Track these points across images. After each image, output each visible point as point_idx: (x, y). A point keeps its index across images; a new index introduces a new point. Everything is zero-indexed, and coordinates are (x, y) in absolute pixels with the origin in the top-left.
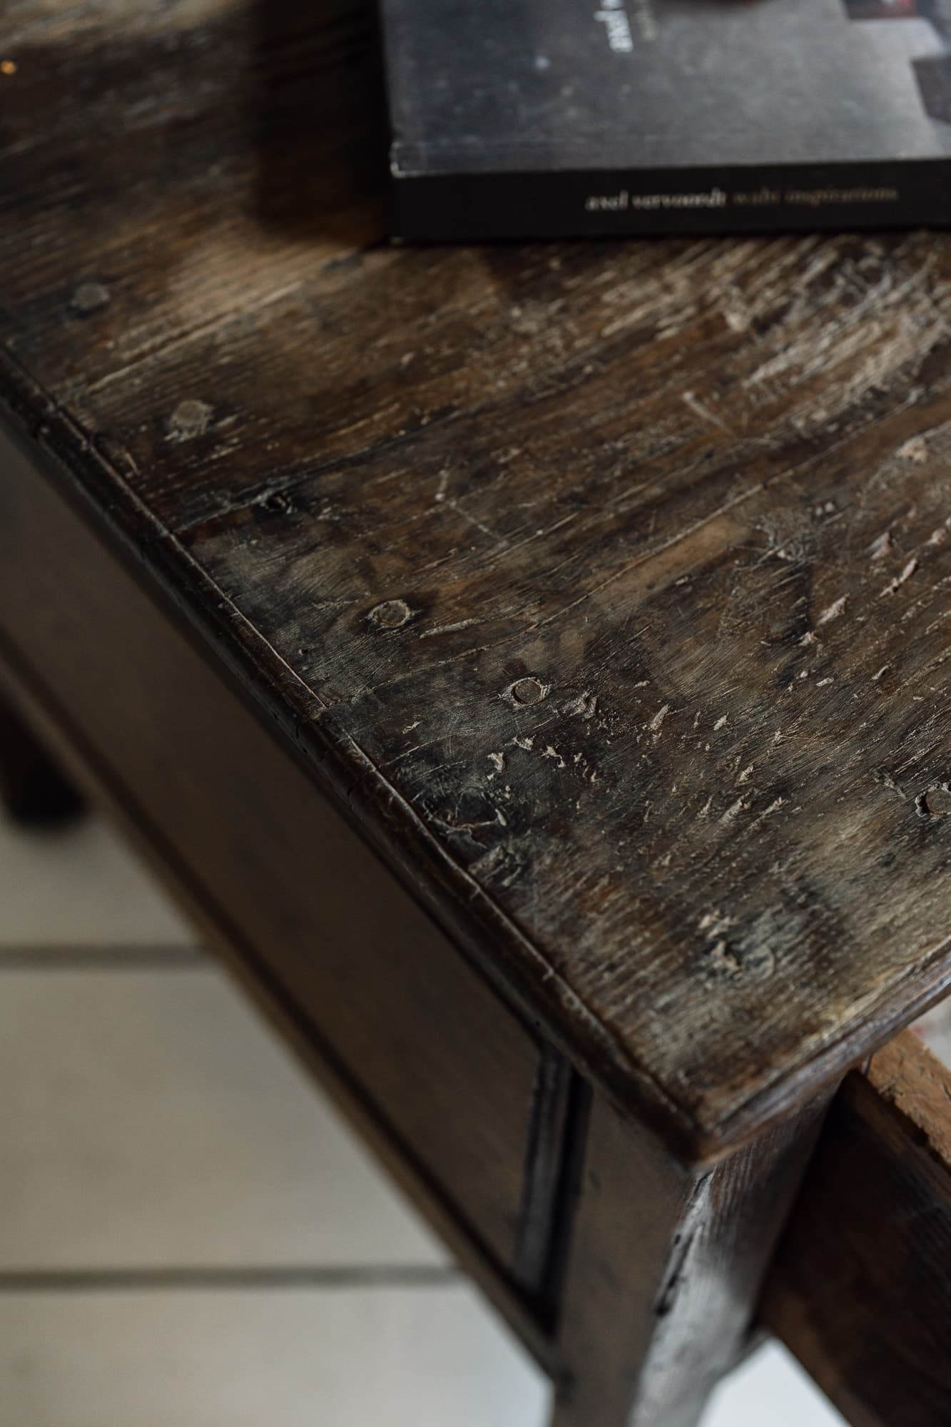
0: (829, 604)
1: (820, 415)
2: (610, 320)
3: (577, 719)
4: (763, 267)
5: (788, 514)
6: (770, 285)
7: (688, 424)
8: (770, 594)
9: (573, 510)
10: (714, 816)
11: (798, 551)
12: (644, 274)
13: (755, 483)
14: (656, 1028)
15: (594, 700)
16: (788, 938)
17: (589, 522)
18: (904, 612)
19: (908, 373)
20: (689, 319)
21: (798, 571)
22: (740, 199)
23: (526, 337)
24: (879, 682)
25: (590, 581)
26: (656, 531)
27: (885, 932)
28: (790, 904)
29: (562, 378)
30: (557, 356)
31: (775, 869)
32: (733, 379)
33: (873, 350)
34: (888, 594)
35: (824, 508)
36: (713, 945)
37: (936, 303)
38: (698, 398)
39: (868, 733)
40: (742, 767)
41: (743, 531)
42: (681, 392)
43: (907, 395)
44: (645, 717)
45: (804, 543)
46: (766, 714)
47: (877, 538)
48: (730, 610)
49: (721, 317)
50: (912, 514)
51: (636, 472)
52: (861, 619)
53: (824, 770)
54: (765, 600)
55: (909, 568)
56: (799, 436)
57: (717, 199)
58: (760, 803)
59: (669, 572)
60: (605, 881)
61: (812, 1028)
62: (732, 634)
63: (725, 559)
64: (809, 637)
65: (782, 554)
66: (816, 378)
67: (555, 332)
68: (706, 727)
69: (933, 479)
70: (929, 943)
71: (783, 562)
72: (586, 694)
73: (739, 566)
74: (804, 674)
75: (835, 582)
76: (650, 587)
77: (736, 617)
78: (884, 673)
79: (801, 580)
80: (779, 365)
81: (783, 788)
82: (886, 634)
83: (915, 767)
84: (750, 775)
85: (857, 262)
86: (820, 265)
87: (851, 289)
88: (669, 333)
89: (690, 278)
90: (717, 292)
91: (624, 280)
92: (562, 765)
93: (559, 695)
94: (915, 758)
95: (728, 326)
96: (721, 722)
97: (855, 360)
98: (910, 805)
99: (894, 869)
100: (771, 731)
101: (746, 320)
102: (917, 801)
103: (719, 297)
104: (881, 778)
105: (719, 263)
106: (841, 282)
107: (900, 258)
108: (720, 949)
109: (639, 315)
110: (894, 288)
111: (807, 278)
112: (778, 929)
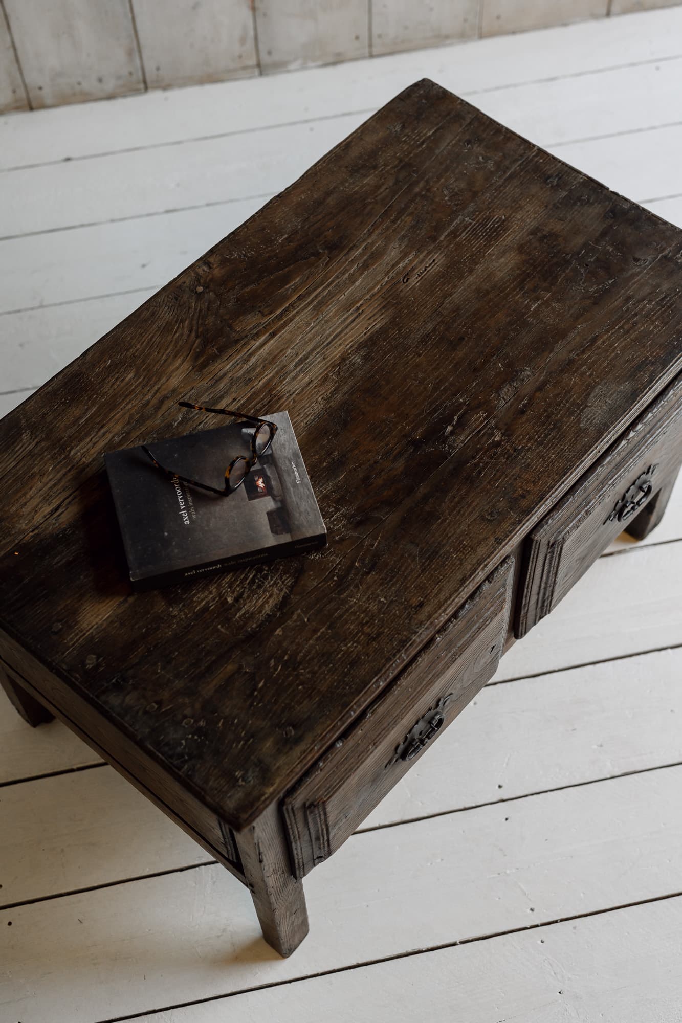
0: (260, 682)
1: (254, 626)
2: (196, 606)
3: (201, 727)
4: (236, 580)
5: (248, 658)
6: (238, 586)
7: (220, 635)
8: (245, 682)
9: (193, 668)
10: (237, 746)
11: (251, 668)
12: (204, 589)
13: (239, 650)
14: (228, 802)
15: (205, 721)
16: (256, 774)
17: (198, 671)
18: (279, 681)
19: (276, 608)
20: (217, 601)
21: (251, 674)
22: (226, 565)
23: (175, 616)
24: (274, 702)
25: (200, 688)
27: (279, 768)
28: (256, 765)
29: (185, 628)
30: (184, 621)
31: (252, 757)
32: (231, 618)
33: (267, 602)
34: (275, 676)
35: (257, 654)
36: (239, 779)
37: (283, 582)
38: (222, 627)
39: (271, 717)
40: (242, 732)
41: (237, 665)
42: (217, 626)
43: (276, 615)
44: (218, 723)
45: (253, 666)
46: (247, 716)
47: (271, 660)
48: (235, 689)
49: (226, 599)
50: (279, 652)
51: (208, 653)
52: (268, 685)
53: (262, 729)
54: (244, 684)
55: (280, 667)
56: (249, 633)
57: (219, 566)
58: (248, 740)
59: (219, 681)
60: (212, 768)
61: (263, 795)
62: (237, 696)
63: (233, 675)
64: (256, 693)
65: (247, 670)
66: (252, 614)
67: (182, 613)
68: (233, 723)
69: (284, 640)
70: (288, 769)
71: (248, 672)
72: (202, 720)
73: (237, 676)
74: (255, 704)
75: (261, 676)
76: (215, 687)
77: (237, 691)
78: (275, 699)
79: (253, 677)
80: (243, 611)
82: (275, 688)
83: (284, 724)
84: (245, 734)
85: (261, 573)
86: (251, 576)
87: (260, 583)
88: (212, 607)
89: (216, 588)
90: (224, 591)
91: (198, 593)
92: (199, 740)
93: (196, 721)
94: (283, 722)
95: (228, 602)
96: (236, 721)
97: (262, 606)
98: (283, 734)
99: (279, 752)
100: (248, 721)
101: (233, 599)
102: (284, 733)
103: (224, 593)
104: (275, 728)
105: (224, 581)
106: (257, 581)
107: (273, 569)
108: (241, 780)
109: (204, 603)
110: (271, 580)
111: (248, 581)
112: (253, 772)
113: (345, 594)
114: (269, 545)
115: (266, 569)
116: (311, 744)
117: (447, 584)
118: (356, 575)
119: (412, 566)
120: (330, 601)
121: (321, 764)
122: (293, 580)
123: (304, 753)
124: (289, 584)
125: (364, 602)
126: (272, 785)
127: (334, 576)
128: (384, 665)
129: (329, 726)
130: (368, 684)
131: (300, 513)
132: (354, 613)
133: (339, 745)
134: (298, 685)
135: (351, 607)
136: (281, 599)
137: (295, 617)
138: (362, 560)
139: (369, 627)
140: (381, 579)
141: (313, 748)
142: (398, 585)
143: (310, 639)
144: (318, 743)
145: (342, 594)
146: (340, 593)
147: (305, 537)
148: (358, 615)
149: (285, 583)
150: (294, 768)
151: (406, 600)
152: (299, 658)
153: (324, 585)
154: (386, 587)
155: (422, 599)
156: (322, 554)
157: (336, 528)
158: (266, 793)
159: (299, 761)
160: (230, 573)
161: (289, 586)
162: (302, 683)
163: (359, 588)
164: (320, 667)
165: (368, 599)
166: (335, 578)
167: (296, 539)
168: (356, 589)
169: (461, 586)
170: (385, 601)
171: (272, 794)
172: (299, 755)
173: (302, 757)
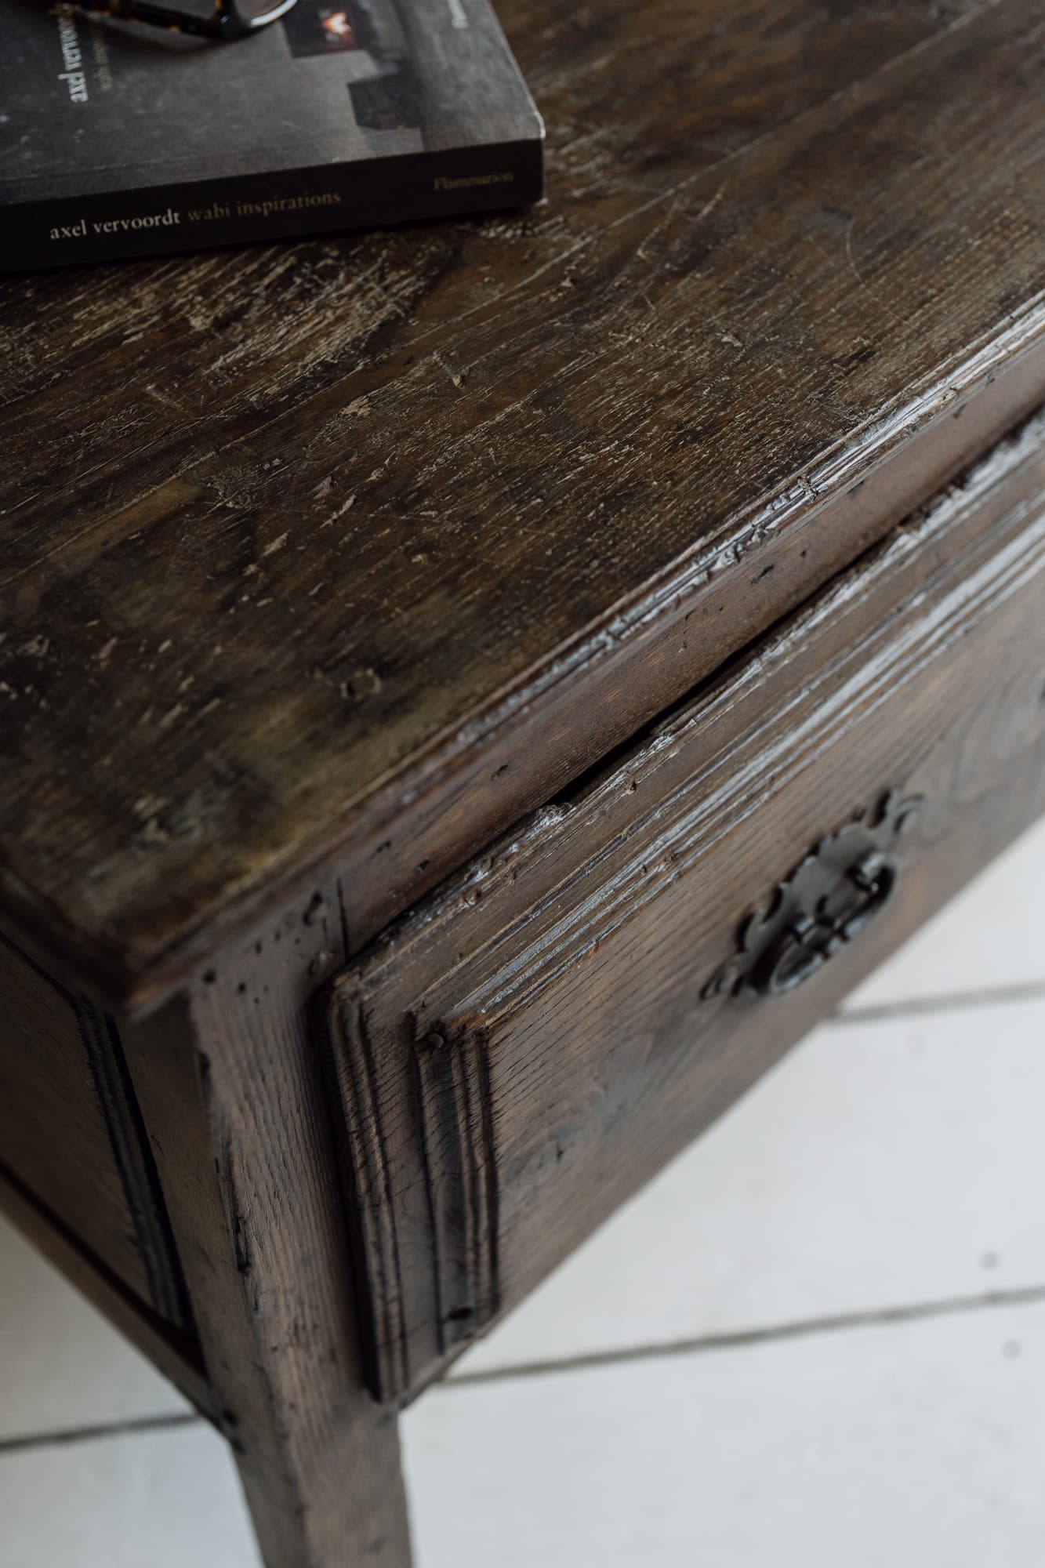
0: (272, 540)
1: (274, 389)
2: (79, 334)
3: (32, 659)
4: (227, 277)
5: (237, 472)
6: (232, 290)
7: (149, 410)
8: (217, 537)
9: (35, 491)
10: (154, 721)
11: (246, 500)
12: (111, 294)
13: (208, 450)
14: (90, 894)
15: (47, 642)
16: (216, 809)
17: (51, 499)
18: (341, 538)
19: (356, 348)
20: (153, 325)
21: (244, 516)
24: (316, 596)
25: (49, 545)
26: (113, 498)
27: (307, 793)
28: (220, 781)
29: (30, 385)
30: (27, 368)
31: (209, 756)
32: (194, 369)
33: (327, 333)
34: (328, 525)
35: (271, 464)
36: (145, 823)
37: (386, 289)
38: (159, 389)
39: (302, 638)
40: (183, 678)
41: (195, 490)
42: (144, 385)
43: (354, 365)
44: (97, 650)
45: (251, 493)
46: (208, 634)
47: (320, 482)
48: (179, 555)
49: (185, 320)
50: (353, 459)
51: (96, 454)
52: (301, 548)
53: (260, 672)
54: (212, 543)
55: (350, 502)
56: (251, 408)
57: (172, 218)
58: (196, 706)
59: (122, 530)
60: (48, 784)
61: (234, 877)
62: (180, 574)
63: (177, 513)
64: (252, 568)
65: (230, 505)
66: (271, 361)
67: (28, 348)
68: (152, 650)
69: (374, 429)
70: (349, 796)
71: (232, 510)
72: (39, 637)
73: (189, 518)
74: (245, 598)
75: (278, 521)
76: (105, 543)
77: (183, 560)
78: (320, 589)
79: (247, 525)
80: (239, 353)
81: (220, 691)
82: (324, 557)
83: (344, 659)
84: (191, 685)
85: (314, 263)
86: (280, 270)
87: (307, 286)
88: (134, 338)
89: (157, 292)
90: (181, 301)
91: (94, 300)
92: (14, 696)
93: (14, 640)
94: (344, 652)
95: (191, 327)
96: (166, 645)
97: (309, 343)
98: (338, 690)
99: (317, 741)
100: (212, 646)
101: (209, 321)
102: (343, 686)
103: (182, 305)
104: (312, 672)
105: (184, 277)
106: (298, 281)
107: (355, 256)
108: (152, 825)
109: (106, 326)
110: (348, 281)
111: (266, 281)
112: (208, 802)
113: (597, 323)
114: (348, 158)
115: (335, 253)
116: (446, 723)
117: (954, 307)
118: (635, 277)
119: (832, 264)
120: (545, 337)
121: (480, 876)
122: (422, 284)
123: (416, 747)
124: (407, 292)
125: (665, 342)
126: (276, 845)
127: (564, 278)
128: (734, 507)
129: (517, 672)
130: (670, 558)
131: (460, 88)
132: (629, 370)
133: (551, 821)
134: (410, 552)
135: (619, 353)
136: (373, 327)
137: (418, 371)
138: (661, 244)
139: (681, 404)
140: (722, 290)
141: (452, 737)
142: (781, 307)
143: (465, 430)
144: (469, 721)
145: (588, 321)
146: (578, 319)
147: (470, 143)
148: (643, 375)
149: (394, 290)
150: (370, 796)
151: (808, 343)
152: (420, 479)
153: (527, 297)
154: (739, 311)
155: (866, 343)
156: (524, 228)
157: (574, 171)
158: (247, 872)
159: (390, 773)
160: (207, 259)
161: (408, 298)
162: (427, 547)
163: (647, 310)
164: (497, 505)
165: (679, 336)
166: (566, 283)
167: (439, 146)
168: (637, 312)
169: (1001, 315)
170: (738, 344)
171: (270, 877)
172: (393, 753)
173: (406, 762)
